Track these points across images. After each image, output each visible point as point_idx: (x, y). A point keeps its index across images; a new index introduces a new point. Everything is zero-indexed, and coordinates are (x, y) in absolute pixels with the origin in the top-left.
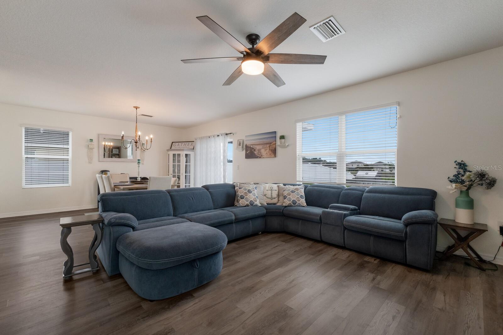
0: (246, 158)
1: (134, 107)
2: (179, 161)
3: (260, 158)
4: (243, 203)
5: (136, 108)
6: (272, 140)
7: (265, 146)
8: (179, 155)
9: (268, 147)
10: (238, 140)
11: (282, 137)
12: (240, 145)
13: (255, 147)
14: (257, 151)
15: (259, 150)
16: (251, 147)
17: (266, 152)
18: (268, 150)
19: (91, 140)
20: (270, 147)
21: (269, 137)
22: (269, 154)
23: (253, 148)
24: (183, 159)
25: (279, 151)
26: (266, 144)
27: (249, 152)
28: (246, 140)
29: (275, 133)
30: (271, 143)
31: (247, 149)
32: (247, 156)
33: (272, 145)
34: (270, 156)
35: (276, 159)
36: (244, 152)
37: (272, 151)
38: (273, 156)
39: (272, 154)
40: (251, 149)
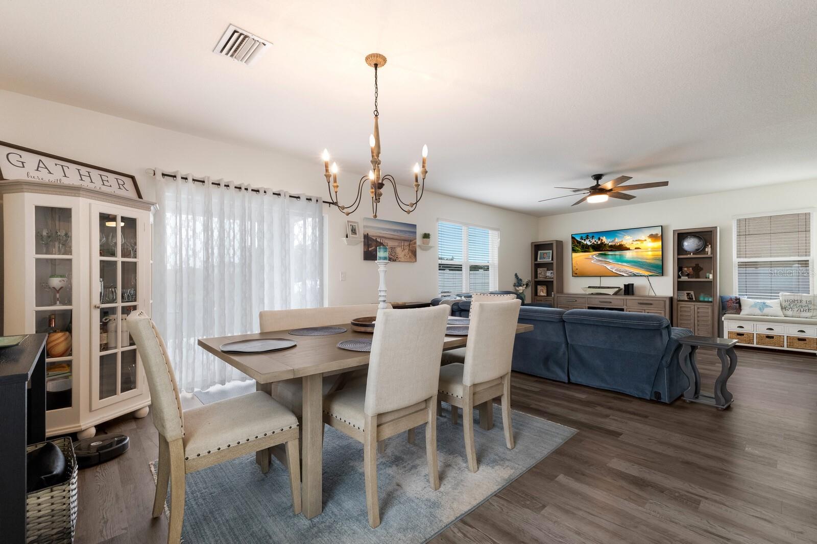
0: (364, 259)
3: (396, 260)
7: (403, 244)
11: (426, 236)
13: (384, 241)
14: (390, 250)
15: (393, 249)
17: (403, 253)
18: (407, 251)
20: (410, 246)
22: (408, 257)
23: (381, 244)
26: (405, 240)
27: (373, 248)
28: (364, 227)
29: (414, 226)
30: (411, 241)
31: (370, 242)
32: (368, 256)
33: (412, 244)
34: (411, 259)
35: (416, 263)
36: (360, 248)
37: (412, 252)
38: (414, 260)
39: (413, 256)
40: (378, 243)
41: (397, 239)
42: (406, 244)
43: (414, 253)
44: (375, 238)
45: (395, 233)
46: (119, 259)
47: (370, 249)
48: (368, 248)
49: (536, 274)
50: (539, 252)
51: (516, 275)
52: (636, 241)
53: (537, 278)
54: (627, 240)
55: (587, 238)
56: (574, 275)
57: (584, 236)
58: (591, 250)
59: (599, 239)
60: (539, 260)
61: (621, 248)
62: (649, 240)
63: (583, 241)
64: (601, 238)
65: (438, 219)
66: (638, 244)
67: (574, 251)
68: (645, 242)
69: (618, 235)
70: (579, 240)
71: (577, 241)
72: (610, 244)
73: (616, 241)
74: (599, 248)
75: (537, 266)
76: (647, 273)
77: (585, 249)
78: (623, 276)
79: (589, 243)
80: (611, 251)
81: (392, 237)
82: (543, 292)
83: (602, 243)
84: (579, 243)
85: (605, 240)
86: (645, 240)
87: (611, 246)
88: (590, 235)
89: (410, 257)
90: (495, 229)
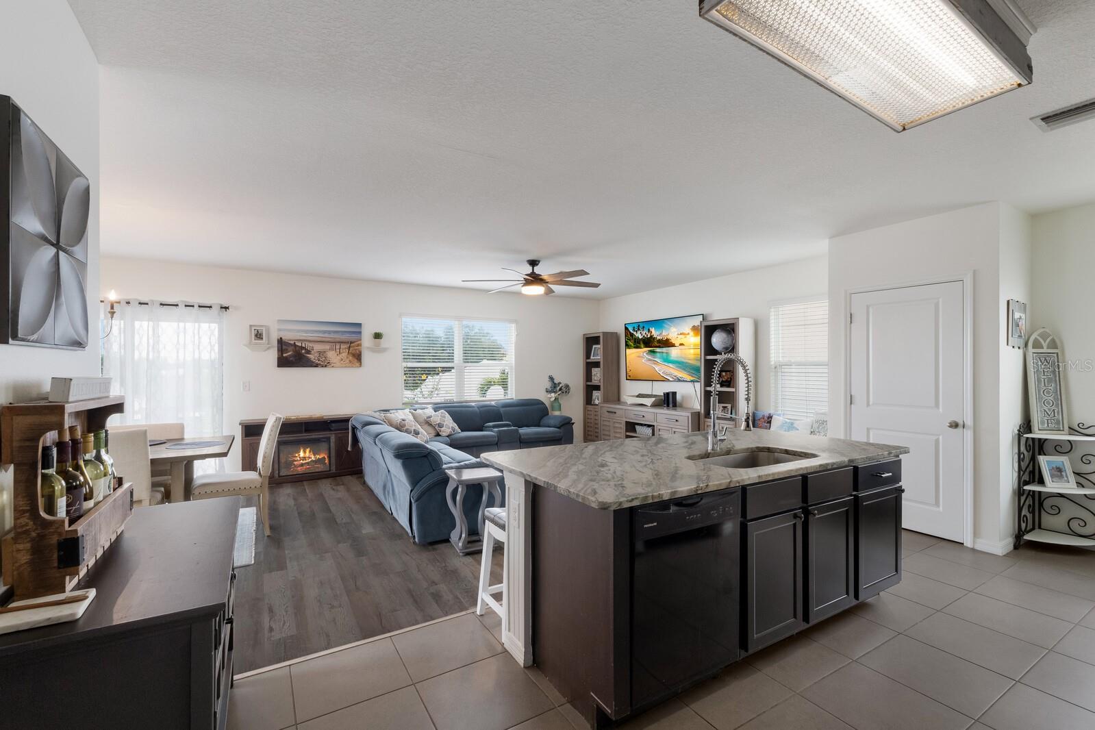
0: (278, 366)
3: (326, 366)
6: (353, 337)
7: (338, 347)
9: (346, 348)
10: (251, 326)
11: (378, 336)
12: (259, 336)
13: (308, 345)
14: (317, 355)
15: (321, 353)
16: (299, 344)
17: (339, 358)
18: (344, 355)
20: (351, 349)
21: (346, 332)
22: (347, 361)
23: (302, 348)
25: (366, 356)
26: (341, 342)
27: (290, 353)
28: (279, 330)
29: (359, 325)
30: (351, 343)
31: (284, 347)
32: (283, 362)
33: (354, 346)
34: (351, 364)
35: (361, 368)
36: (273, 355)
37: (354, 355)
38: (358, 364)
39: (356, 360)
40: (297, 348)
41: (328, 342)
42: (343, 346)
43: (358, 357)
44: (292, 342)
45: (326, 335)
47: (284, 355)
48: (282, 354)
49: (588, 376)
50: (594, 346)
51: (551, 379)
52: (681, 334)
53: (591, 381)
54: (672, 333)
55: (639, 329)
56: (628, 378)
57: (636, 326)
58: (642, 346)
59: (649, 330)
60: (592, 357)
61: (667, 343)
62: (692, 333)
63: (635, 333)
64: (650, 329)
65: (401, 315)
66: (682, 339)
67: (627, 346)
68: (688, 336)
69: (665, 326)
70: (632, 332)
71: (630, 332)
72: (658, 338)
73: (664, 334)
74: (648, 342)
75: (590, 366)
76: (689, 378)
77: (637, 343)
78: (669, 380)
79: (640, 337)
80: (659, 347)
81: (319, 339)
82: (598, 400)
83: (651, 336)
84: (632, 335)
85: (655, 333)
86: (688, 334)
87: (659, 341)
88: (641, 325)
89: (350, 361)
90: (511, 321)
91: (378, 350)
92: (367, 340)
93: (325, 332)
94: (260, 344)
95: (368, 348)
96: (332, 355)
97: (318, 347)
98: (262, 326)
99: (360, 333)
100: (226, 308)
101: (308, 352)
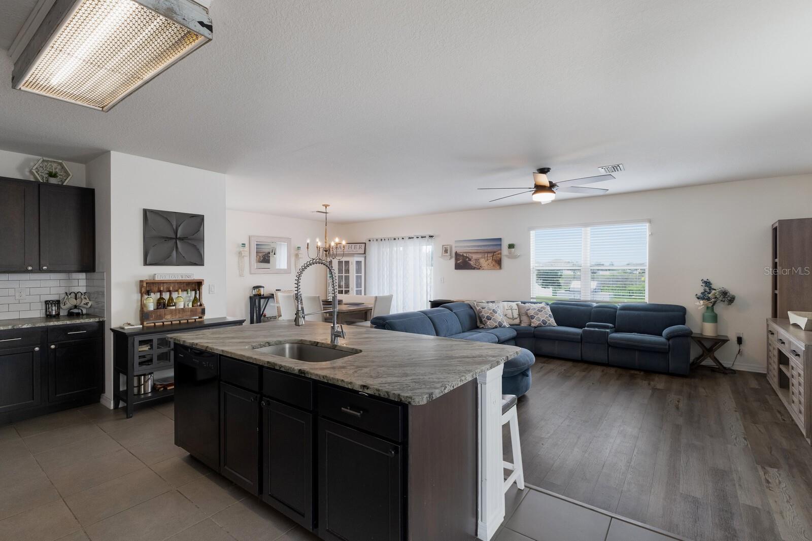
0: (455, 269)
1: (323, 205)
2: (347, 271)
3: (479, 269)
4: (492, 324)
5: (326, 206)
6: (495, 249)
7: (486, 256)
8: (347, 263)
10: (443, 245)
11: (511, 246)
12: (446, 251)
13: (470, 255)
14: (474, 261)
15: (477, 260)
16: (465, 255)
17: (486, 263)
18: (490, 261)
19: (244, 244)
20: (493, 257)
21: (491, 245)
22: (492, 265)
23: (467, 257)
24: (353, 268)
25: (505, 262)
26: (488, 252)
27: (461, 261)
28: (456, 247)
29: (500, 239)
30: (495, 252)
31: (458, 257)
32: (458, 267)
33: (495, 255)
34: (493, 268)
35: (501, 271)
36: (453, 262)
37: (496, 261)
38: (498, 267)
39: (497, 265)
40: (464, 258)
41: (481, 253)
42: (490, 255)
43: (499, 263)
44: (462, 254)
45: (479, 248)
46: (344, 275)
47: (458, 262)
51: (707, 283)
65: (531, 229)
81: (476, 251)
89: (494, 265)
90: (643, 221)
91: (512, 257)
92: (505, 250)
93: (478, 246)
94: (446, 256)
95: (506, 255)
96: (482, 261)
97: (475, 256)
98: (448, 245)
99: (501, 245)
100: (432, 237)
101: (470, 260)
